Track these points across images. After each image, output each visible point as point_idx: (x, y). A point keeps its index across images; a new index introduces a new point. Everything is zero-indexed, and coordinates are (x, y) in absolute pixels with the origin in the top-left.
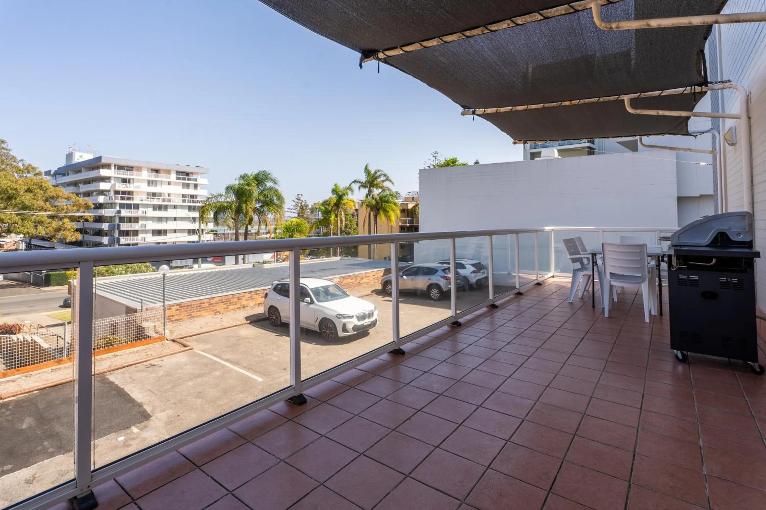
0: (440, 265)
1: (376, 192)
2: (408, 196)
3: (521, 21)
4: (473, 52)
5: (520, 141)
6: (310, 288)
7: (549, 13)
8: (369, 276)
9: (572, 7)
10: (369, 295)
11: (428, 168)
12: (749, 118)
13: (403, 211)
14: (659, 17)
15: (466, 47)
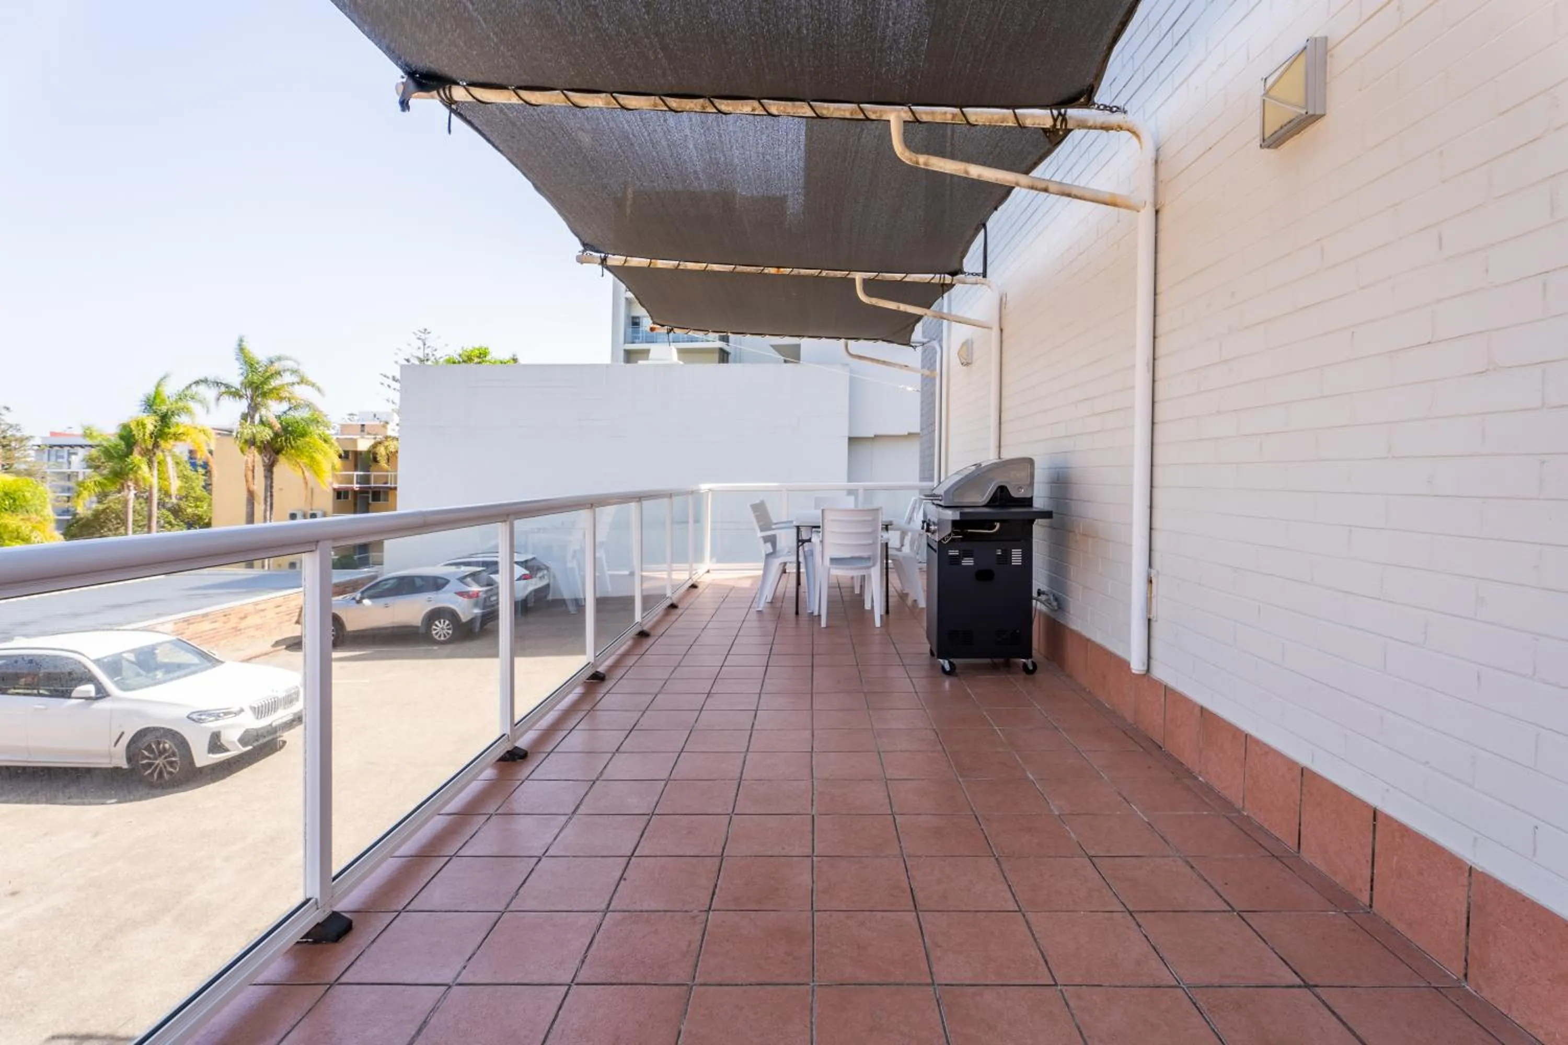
0: (453, 569)
1: (273, 409)
2: (349, 422)
3: (777, 110)
4: (664, 143)
5: (663, 326)
6: (92, 658)
7: (825, 108)
8: (263, 610)
9: (862, 110)
10: (266, 654)
11: (406, 363)
12: (1001, 330)
13: (344, 456)
14: (984, 164)
15: (655, 131)
